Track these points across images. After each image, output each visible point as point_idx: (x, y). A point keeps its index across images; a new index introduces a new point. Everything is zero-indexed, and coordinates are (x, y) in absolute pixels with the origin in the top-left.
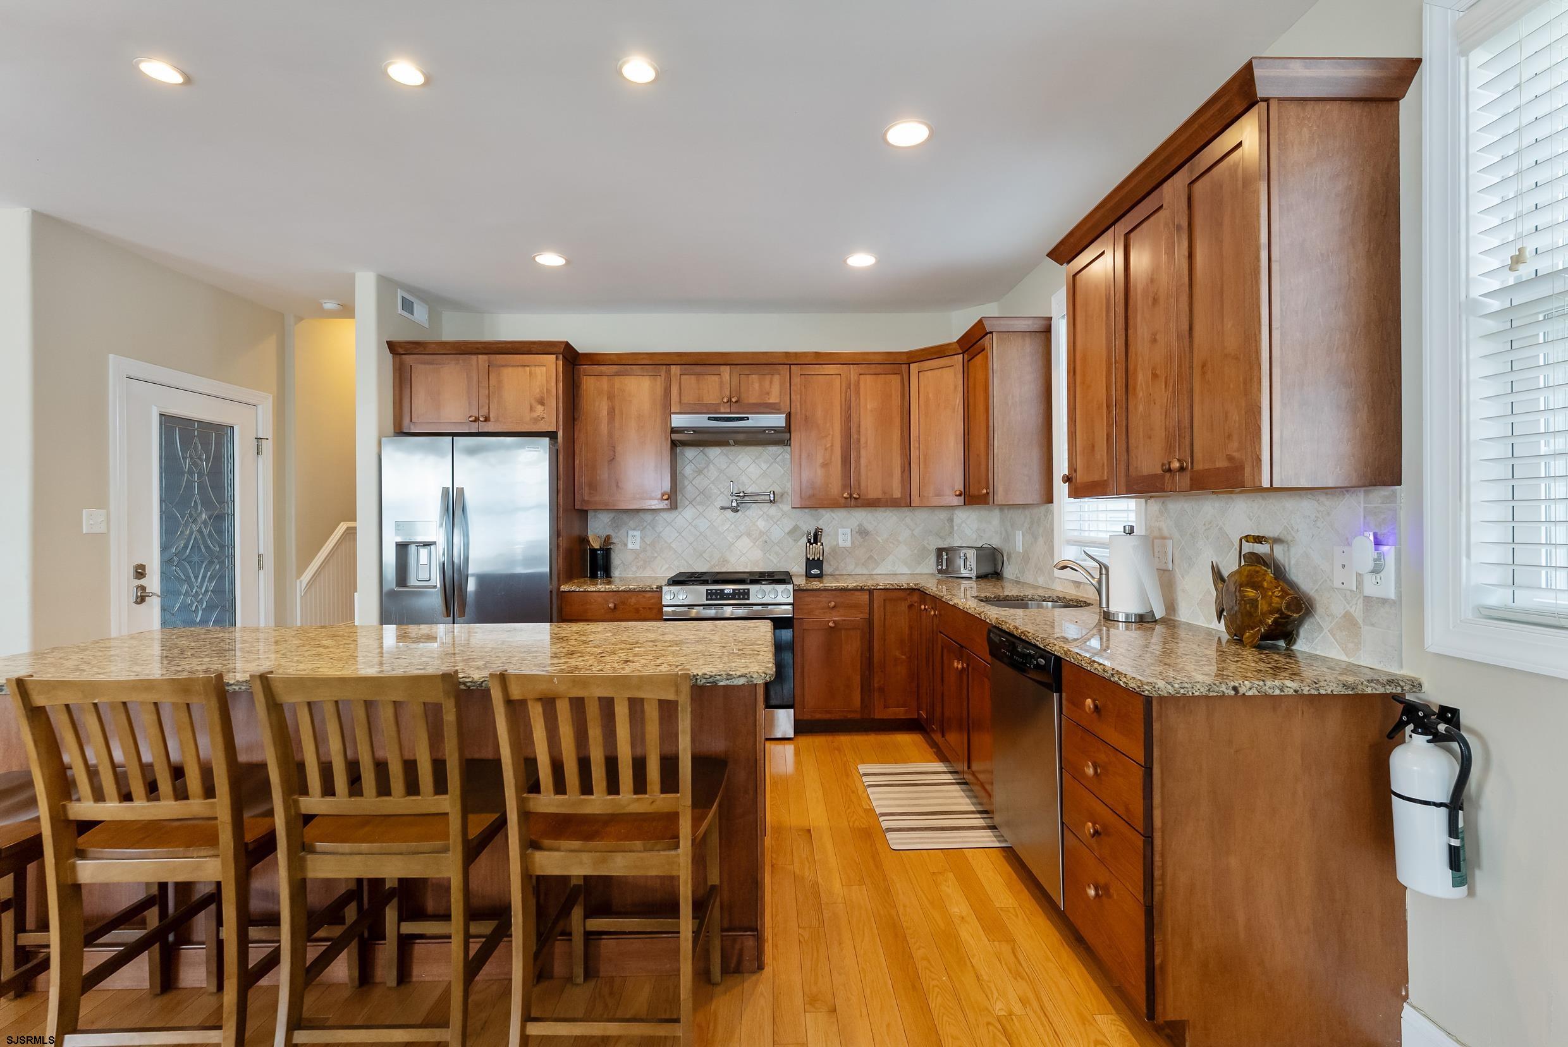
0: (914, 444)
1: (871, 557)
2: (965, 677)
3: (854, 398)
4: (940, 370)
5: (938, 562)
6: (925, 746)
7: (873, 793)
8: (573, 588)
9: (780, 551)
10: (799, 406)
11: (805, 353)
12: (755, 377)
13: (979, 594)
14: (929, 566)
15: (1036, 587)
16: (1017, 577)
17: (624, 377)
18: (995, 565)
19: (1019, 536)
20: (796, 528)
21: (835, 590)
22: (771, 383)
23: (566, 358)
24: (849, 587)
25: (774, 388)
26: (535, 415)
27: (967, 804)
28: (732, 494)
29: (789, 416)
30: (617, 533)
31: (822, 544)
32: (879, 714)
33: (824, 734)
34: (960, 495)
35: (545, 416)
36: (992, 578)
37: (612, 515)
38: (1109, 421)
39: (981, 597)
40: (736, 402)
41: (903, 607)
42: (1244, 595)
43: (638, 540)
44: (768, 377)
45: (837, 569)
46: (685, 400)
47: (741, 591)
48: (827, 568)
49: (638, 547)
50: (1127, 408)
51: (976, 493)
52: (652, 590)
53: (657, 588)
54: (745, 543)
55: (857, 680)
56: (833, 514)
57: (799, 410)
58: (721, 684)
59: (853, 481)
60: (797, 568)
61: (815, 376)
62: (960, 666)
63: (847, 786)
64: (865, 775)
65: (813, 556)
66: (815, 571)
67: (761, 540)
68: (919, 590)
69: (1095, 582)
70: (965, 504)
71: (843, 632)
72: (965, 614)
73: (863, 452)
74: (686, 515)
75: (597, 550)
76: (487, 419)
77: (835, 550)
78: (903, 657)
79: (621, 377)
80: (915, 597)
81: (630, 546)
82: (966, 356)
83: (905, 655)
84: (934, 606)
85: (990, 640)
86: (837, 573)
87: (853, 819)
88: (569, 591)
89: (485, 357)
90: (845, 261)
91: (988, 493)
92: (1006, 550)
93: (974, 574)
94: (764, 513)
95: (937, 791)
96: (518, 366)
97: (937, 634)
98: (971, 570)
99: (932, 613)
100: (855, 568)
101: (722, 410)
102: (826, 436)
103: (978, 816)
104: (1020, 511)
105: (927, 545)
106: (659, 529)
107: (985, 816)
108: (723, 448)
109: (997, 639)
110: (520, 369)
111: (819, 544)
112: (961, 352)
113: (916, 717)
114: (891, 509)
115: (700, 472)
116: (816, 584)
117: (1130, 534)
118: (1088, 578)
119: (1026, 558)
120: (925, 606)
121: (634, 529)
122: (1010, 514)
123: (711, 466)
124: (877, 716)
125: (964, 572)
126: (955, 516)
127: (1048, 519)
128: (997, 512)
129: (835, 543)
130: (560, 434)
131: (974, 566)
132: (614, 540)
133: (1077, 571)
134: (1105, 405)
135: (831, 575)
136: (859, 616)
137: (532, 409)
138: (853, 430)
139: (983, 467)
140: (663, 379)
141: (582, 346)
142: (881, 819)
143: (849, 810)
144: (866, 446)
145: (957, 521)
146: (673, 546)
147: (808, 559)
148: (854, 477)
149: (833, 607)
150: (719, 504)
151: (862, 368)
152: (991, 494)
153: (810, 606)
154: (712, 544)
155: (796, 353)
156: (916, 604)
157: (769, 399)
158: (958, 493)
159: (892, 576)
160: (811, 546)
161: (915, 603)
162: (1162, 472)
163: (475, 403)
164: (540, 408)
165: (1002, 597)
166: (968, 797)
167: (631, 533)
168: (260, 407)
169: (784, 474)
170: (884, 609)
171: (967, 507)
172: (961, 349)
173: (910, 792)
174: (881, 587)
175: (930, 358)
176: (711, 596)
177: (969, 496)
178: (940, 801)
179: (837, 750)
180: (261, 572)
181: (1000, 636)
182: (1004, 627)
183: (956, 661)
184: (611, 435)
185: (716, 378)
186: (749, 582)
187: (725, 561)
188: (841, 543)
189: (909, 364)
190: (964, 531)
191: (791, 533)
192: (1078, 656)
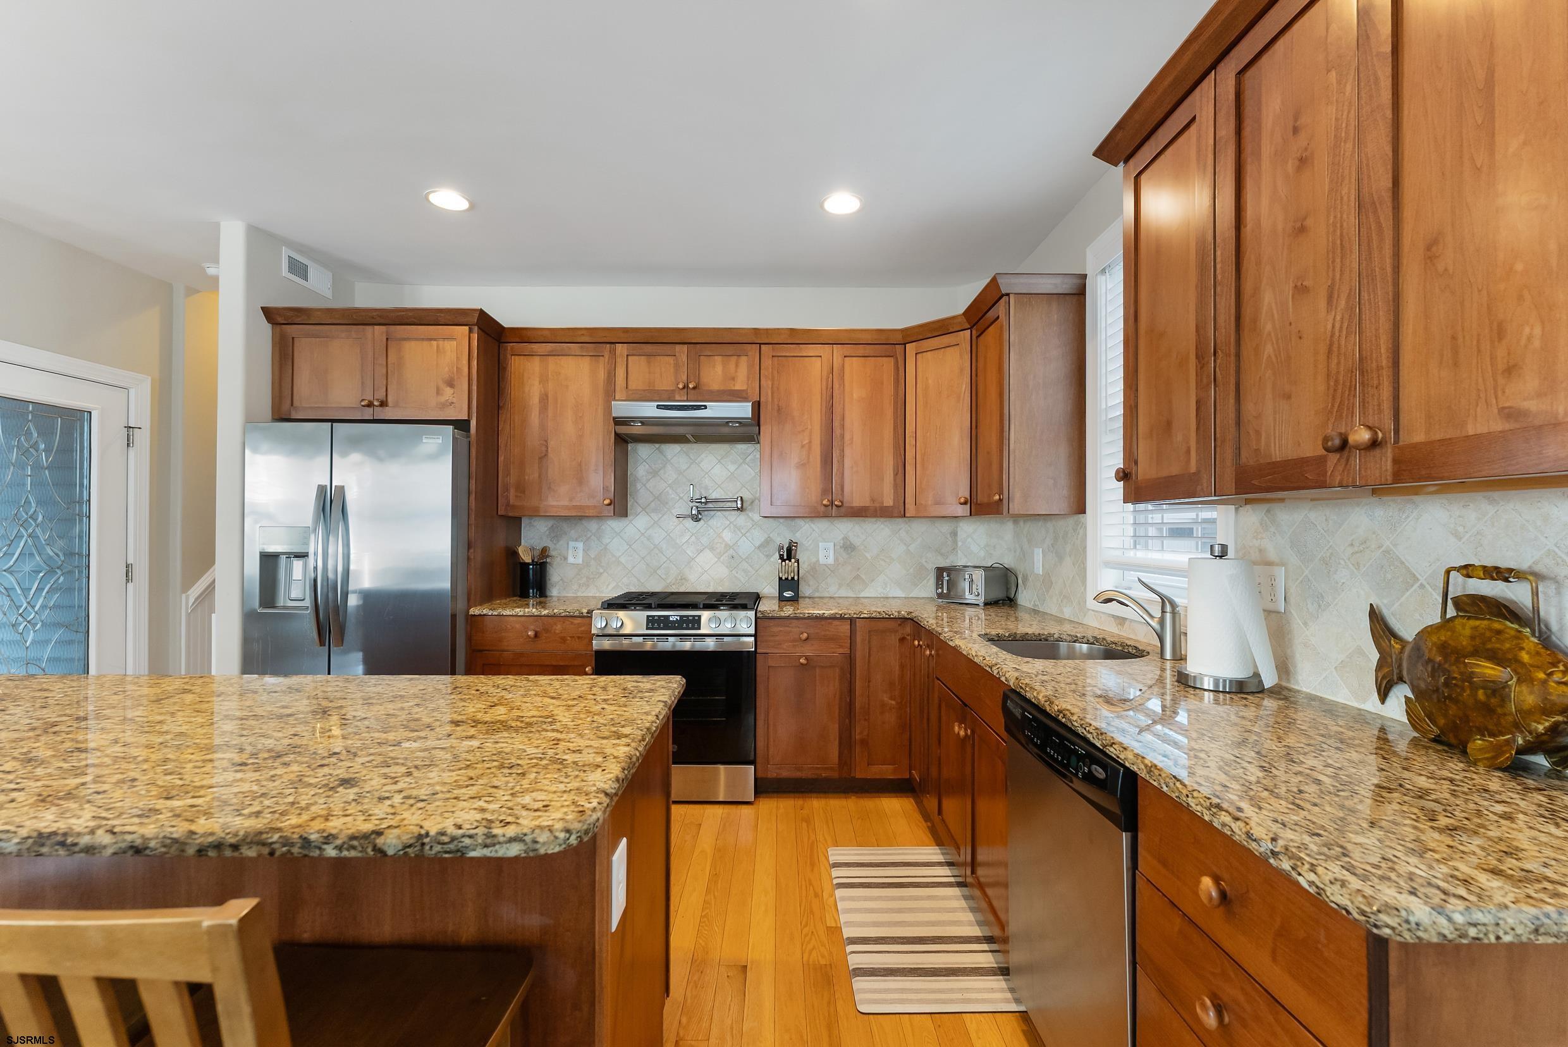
0: (910, 440)
1: (857, 577)
2: (969, 750)
3: (838, 386)
4: (943, 350)
5: (937, 584)
6: (918, 817)
7: (843, 899)
8: (485, 612)
9: (750, 568)
10: (770, 394)
11: (778, 329)
12: (718, 359)
13: (988, 631)
14: (927, 588)
15: (1060, 621)
16: (1035, 605)
17: (560, 357)
18: (1008, 589)
19: (1038, 554)
20: (768, 541)
21: (809, 618)
22: (737, 366)
23: (483, 331)
24: (826, 615)
25: (741, 373)
26: (443, 399)
27: (970, 924)
28: (692, 500)
29: (757, 407)
30: (555, 544)
31: (798, 561)
32: (861, 772)
33: (792, 795)
34: (965, 503)
35: (454, 400)
36: (1004, 605)
37: (550, 523)
38: (1201, 380)
39: (991, 635)
40: (694, 388)
41: (894, 639)
42: (1472, 672)
43: (580, 553)
44: (734, 359)
45: (817, 590)
46: (633, 385)
47: (690, 618)
48: (805, 590)
49: (580, 560)
50: (1238, 356)
51: (985, 500)
52: (581, 616)
53: (588, 613)
54: (706, 559)
55: (834, 729)
56: (812, 525)
57: (770, 399)
58: (472, 854)
59: (835, 487)
60: (769, 589)
61: (790, 359)
62: (962, 733)
63: (811, 884)
64: (836, 865)
65: (786, 575)
66: (787, 594)
67: (726, 554)
68: (912, 620)
69: (1155, 624)
70: (971, 515)
71: (817, 670)
72: (970, 663)
73: (847, 452)
74: (637, 524)
75: (529, 564)
76: (383, 404)
77: (814, 568)
78: (893, 702)
79: (556, 357)
80: (908, 629)
81: (571, 560)
82: (974, 332)
83: (894, 700)
84: (930, 644)
85: (1006, 711)
86: (817, 595)
87: (810, 946)
88: (480, 615)
89: (383, 328)
90: (822, 206)
91: (1001, 500)
92: (1020, 568)
93: (981, 600)
94: (731, 523)
95: (929, 898)
96: (423, 339)
97: (933, 681)
98: (978, 595)
99: (928, 652)
100: (839, 589)
101: (677, 398)
102: (803, 431)
103: (985, 947)
104: (1040, 524)
105: (925, 564)
106: (606, 540)
107: (995, 947)
108: (683, 445)
109: (1017, 712)
110: (425, 343)
111: (793, 560)
112: (968, 326)
113: (908, 777)
114: (882, 519)
115: (655, 473)
116: (789, 611)
117: (1221, 557)
118: (1145, 616)
119: (1047, 581)
120: (919, 642)
121: (576, 540)
122: (1027, 527)
123: (669, 467)
124: (858, 775)
125: (969, 598)
126: (959, 529)
127: (1078, 534)
128: (1010, 526)
129: (814, 560)
130: (473, 423)
131: (981, 590)
132: (553, 553)
133: (1127, 606)
134: (1193, 357)
135: (810, 598)
136: (839, 651)
137: (438, 392)
138: (836, 424)
139: (995, 467)
140: (607, 360)
141: (507, 318)
142: (850, 948)
143: (807, 928)
144: (852, 443)
145: (961, 535)
146: (622, 560)
147: (780, 579)
148: (836, 481)
149: (807, 639)
150: (678, 511)
151: (848, 350)
152: (1005, 502)
153: (777, 638)
154: (668, 559)
155: (767, 330)
156: (909, 638)
157: (734, 385)
158: (962, 500)
159: (882, 600)
160: (784, 563)
161: (908, 635)
162: (1324, 453)
163: (369, 383)
164: (448, 391)
165: (1018, 636)
166: (973, 910)
167: (572, 544)
168: (132, 392)
169: (755, 476)
170: (869, 642)
171: (974, 518)
172: (969, 323)
173: (893, 899)
174: (866, 616)
175: (930, 335)
176: (653, 625)
177: (977, 503)
178: (932, 917)
179: (806, 822)
180: (130, 585)
181: (1024, 710)
182: (1028, 695)
183: (956, 724)
184: (543, 427)
185: (671, 360)
186: (701, 607)
187: (684, 579)
188: (822, 560)
189: (905, 344)
190: (969, 548)
191: (761, 547)
192: (1178, 784)
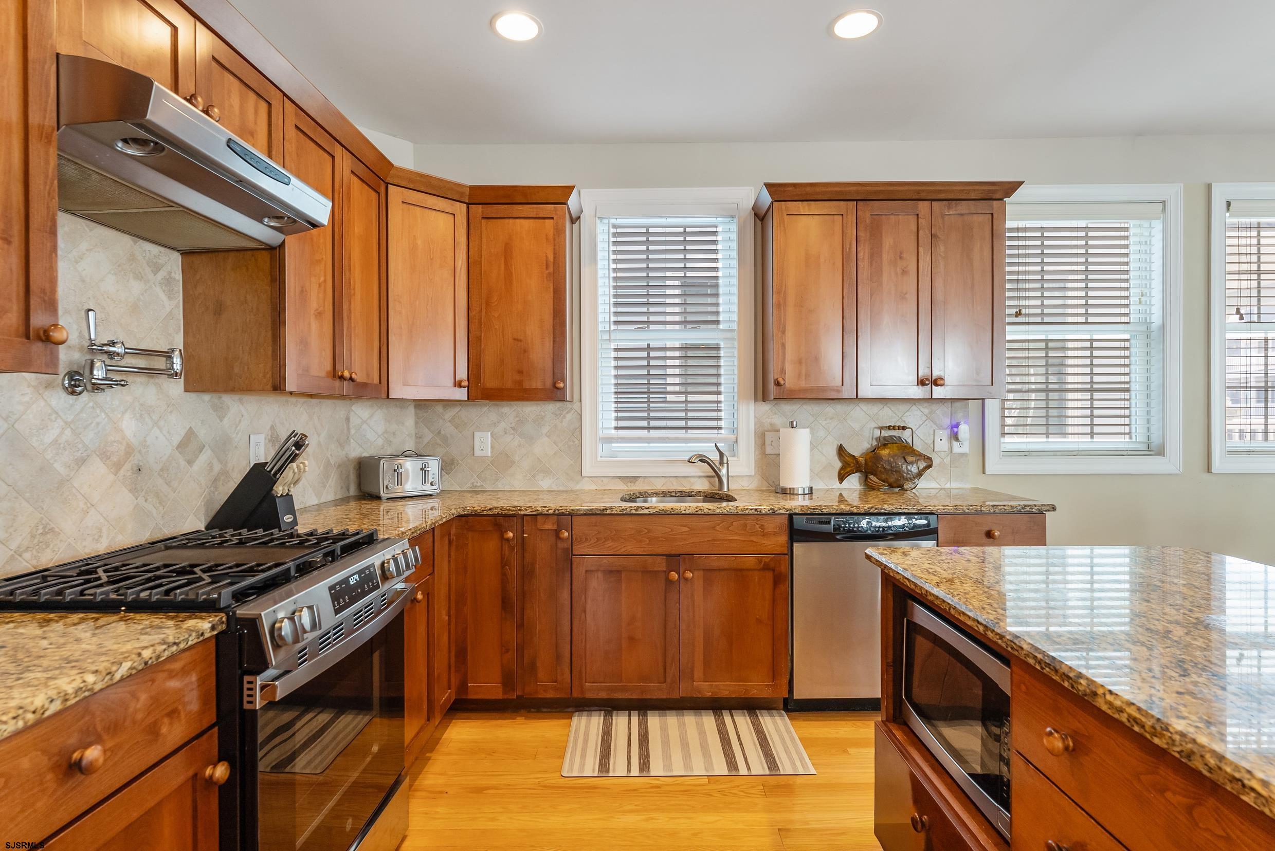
9: (165, 489)
12: (235, 83)
19: (483, 438)
20: (189, 436)
22: (256, 112)
25: (260, 127)
44: (252, 96)
47: (366, 571)
51: (511, 386)
59: (346, 350)
61: (309, 140)
94: (135, 399)
104: (485, 409)
112: (467, 201)
119: (502, 461)
138: (345, 262)
144: (354, 295)
148: (346, 344)
151: (353, 163)
158: (461, 384)
169: (171, 312)
172: (469, 199)
175: (423, 189)
176: (338, 603)
189: (387, 184)
190: (365, 435)
